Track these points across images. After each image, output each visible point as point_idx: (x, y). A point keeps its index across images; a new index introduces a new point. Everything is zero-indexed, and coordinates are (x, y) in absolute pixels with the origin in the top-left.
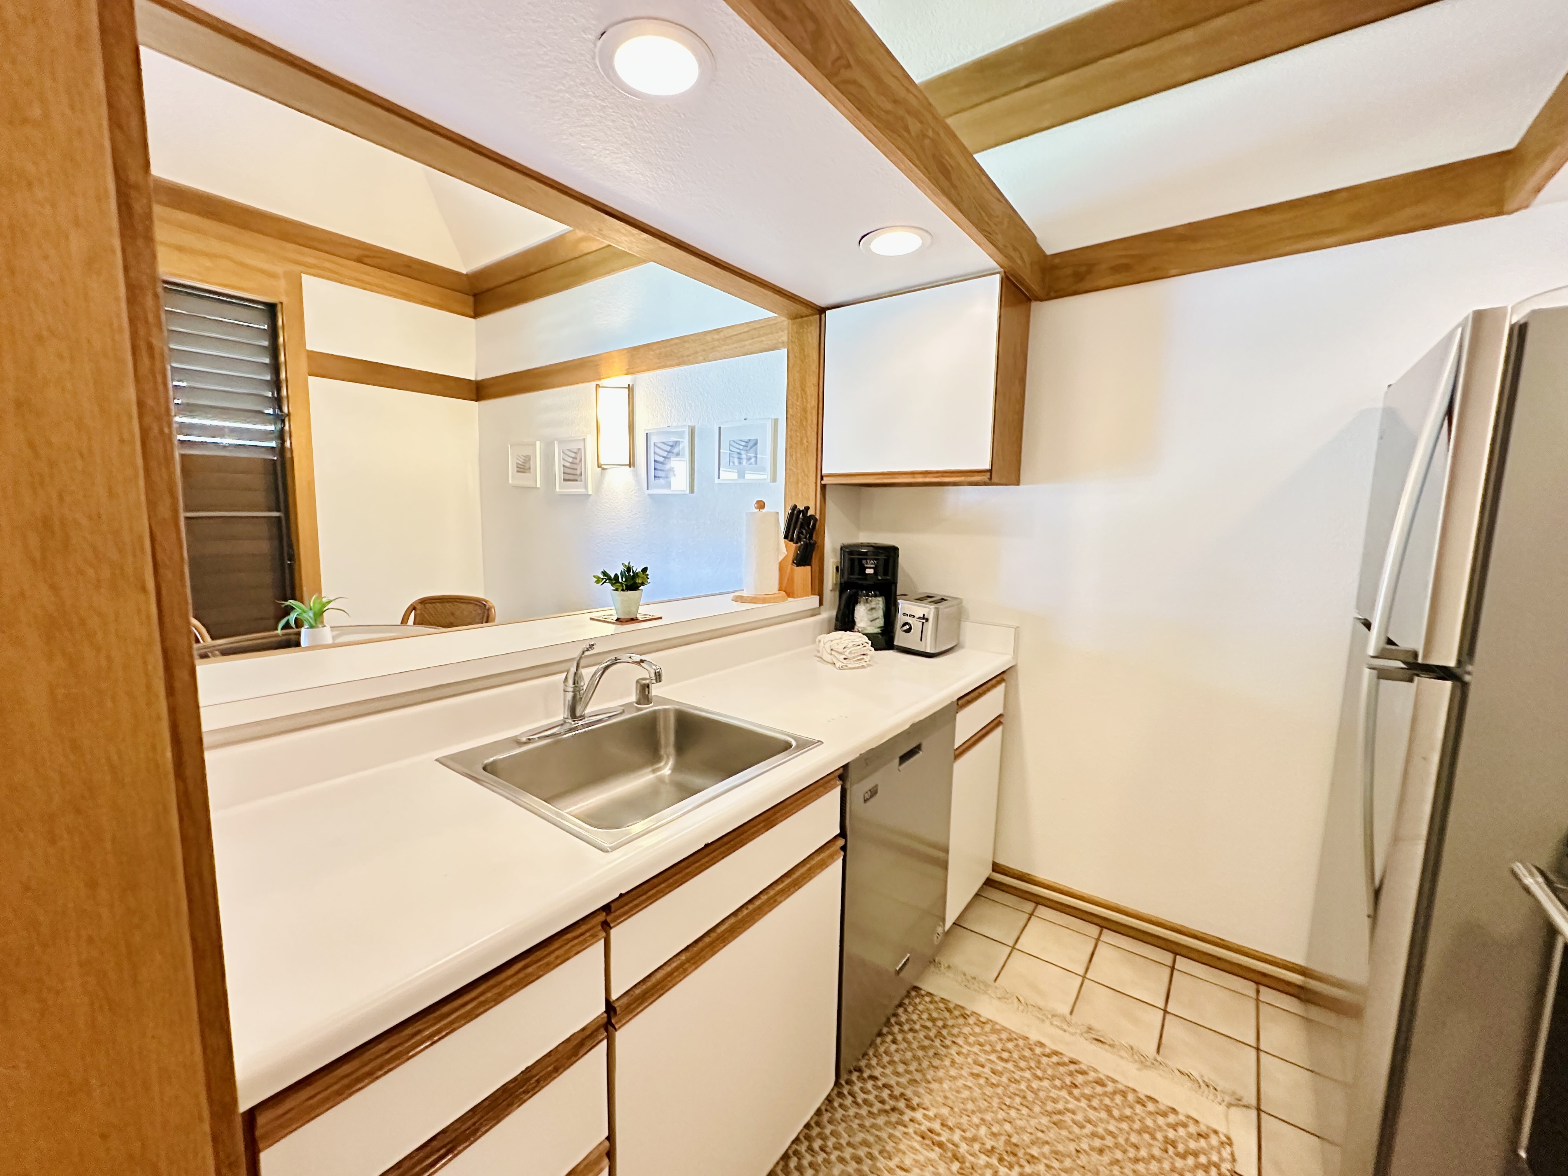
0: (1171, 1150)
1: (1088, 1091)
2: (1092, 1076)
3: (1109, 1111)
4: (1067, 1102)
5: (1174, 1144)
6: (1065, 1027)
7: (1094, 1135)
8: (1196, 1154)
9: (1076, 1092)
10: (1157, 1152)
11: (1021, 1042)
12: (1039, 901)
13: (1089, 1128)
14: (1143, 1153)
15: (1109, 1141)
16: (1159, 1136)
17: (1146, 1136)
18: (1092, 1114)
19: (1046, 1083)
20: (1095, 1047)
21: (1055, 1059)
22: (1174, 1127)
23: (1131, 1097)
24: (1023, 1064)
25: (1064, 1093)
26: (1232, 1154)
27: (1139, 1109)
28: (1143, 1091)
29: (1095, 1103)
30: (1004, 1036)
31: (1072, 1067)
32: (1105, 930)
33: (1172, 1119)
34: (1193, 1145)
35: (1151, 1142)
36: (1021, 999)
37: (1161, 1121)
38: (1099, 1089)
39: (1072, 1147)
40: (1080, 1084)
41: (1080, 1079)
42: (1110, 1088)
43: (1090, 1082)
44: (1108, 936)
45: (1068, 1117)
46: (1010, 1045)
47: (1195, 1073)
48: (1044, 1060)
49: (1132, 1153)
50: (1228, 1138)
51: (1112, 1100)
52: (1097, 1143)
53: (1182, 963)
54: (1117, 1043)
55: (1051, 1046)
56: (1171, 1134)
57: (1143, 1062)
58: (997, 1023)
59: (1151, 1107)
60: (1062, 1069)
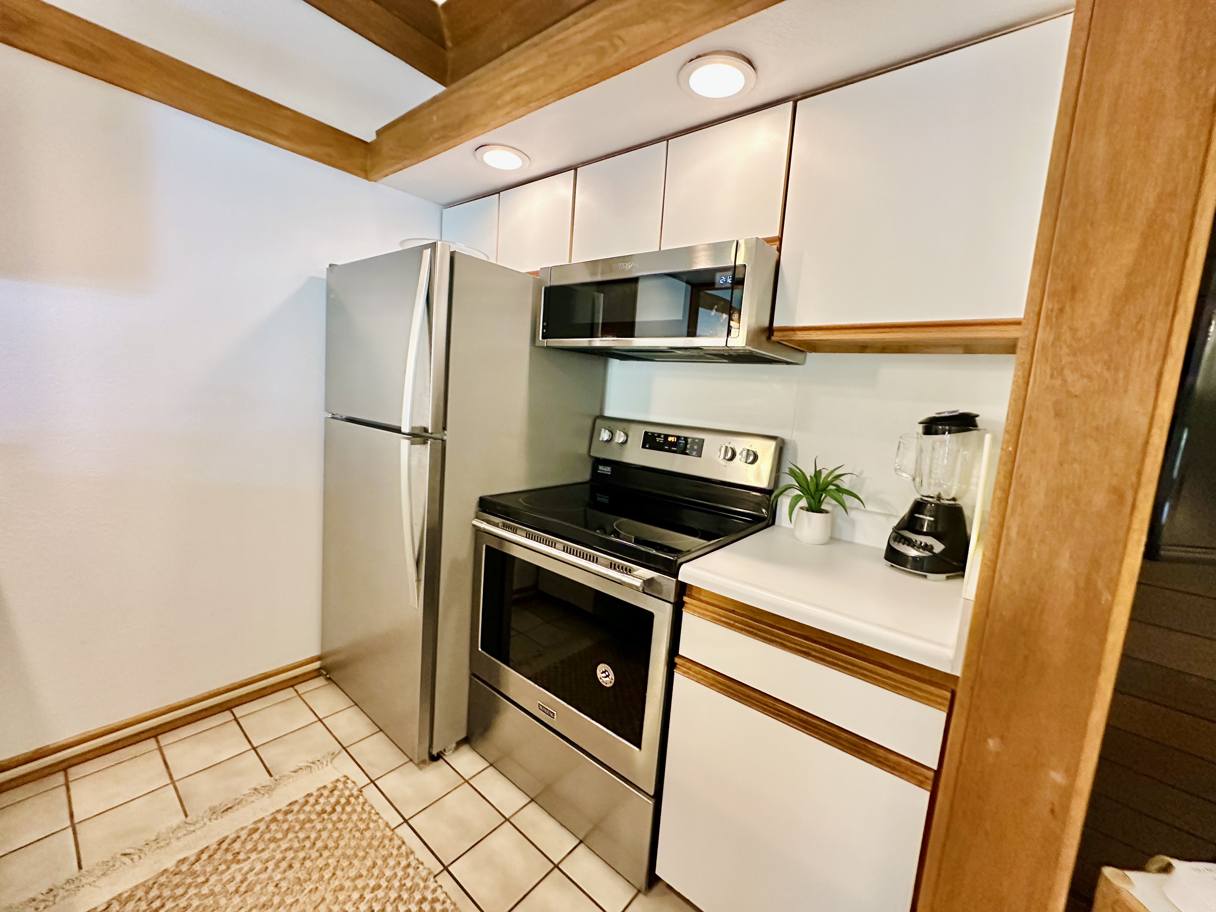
0: (325, 816)
1: (249, 846)
2: (244, 834)
3: (273, 840)
4: (240, 870)
5: (324, 811)
6: (192, 828)
7: (277, 865)
8: (338, 802)
9: (241, 856)
10: (319, 826)
11: (163, 879)
12: (65, 766)
13: (271, 865)
14: (313, 835)
15: (290, 855)
16: (313, 816)
17: (308, 825)
18: (265, 855)
19: (213, 879)
20: (230, 815)
21: (205, 856)
22: (317, 802)
23: (280, 817)
24: (180, 891)
25: (234, 867)
26: (354, 782)
27: (290, 817)
28: (283, 806)
29: (260, 846)
30: (140, 893)
31: (224, 846)
32: (160, 737)
33: (312, 800)
34: (333, 800)
35: (313, 825)
36: (127, 851)
37: (307, 808)
38: (256, 836)
39: (271, 888)
40: (240, 848)
41: (237, 846)
42: (262, 826)
43: (246, 839)
44: (166, 739)
45: (251, 877)
46: (154, 893)
47: (302, 764)
48: (197, 867)
49: (308, 844)
50: (345, 776)
51: (269, 831)
52: (284, 865)
53: (239, 711)
54: (242, 797)
55: (191, 854)
56: (318, 808)
57: (269, 790)
58: (120, 895)
59: (296, 808)
60: (217, 856)
